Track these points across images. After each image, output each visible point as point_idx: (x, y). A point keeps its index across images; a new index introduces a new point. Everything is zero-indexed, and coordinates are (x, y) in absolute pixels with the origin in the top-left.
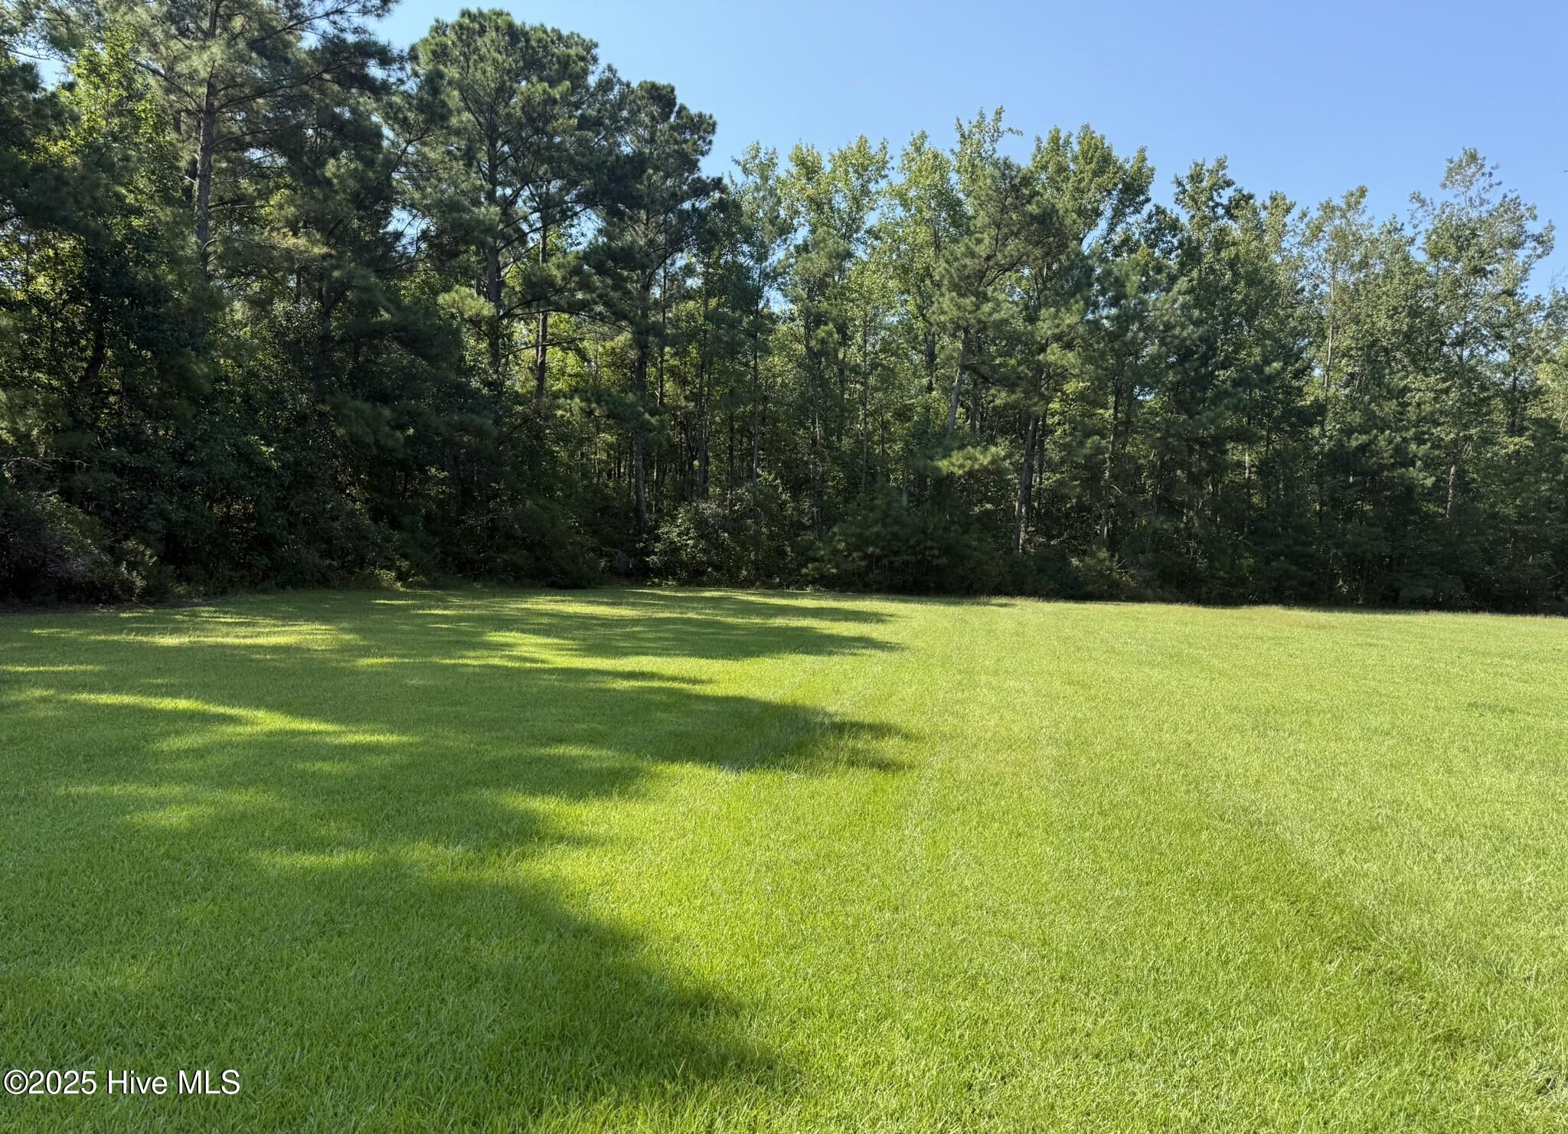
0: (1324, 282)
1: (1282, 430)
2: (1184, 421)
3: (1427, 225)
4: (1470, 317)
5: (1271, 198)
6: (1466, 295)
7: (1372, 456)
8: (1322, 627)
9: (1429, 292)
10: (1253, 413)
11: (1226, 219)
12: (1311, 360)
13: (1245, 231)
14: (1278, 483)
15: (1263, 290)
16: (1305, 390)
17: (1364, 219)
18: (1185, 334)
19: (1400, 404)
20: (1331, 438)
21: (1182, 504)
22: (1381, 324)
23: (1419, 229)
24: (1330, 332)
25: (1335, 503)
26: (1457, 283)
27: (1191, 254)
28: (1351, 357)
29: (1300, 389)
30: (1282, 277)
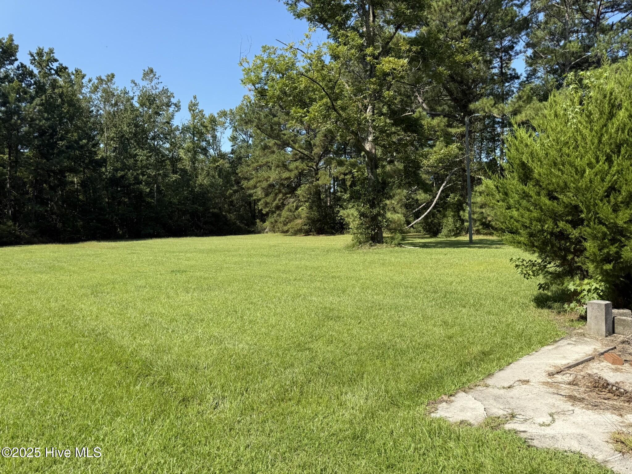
0: (101, 109)
1: (89, 168)
2: (45, 162)
3: (138, 93)
4: (156, 130)
5: (75, 70)
6: (154, 122)
7: (126, 180)
8: (114, 248)
9: (141, 119)
10: (76, 161)
11: (56, 76)
12: (99, 141)
13: (65, 83)
14: (90, 190)
15: (75, 109)
16: (98, 152)
17: (115, 86)
18: (41, 123)
19: (135, 160)
20: (110, 172)
21: (48, 199)
22: (125, 129)
23: (135, 94)
24: (105, 129)
25: (113, 198)
26: (150, 117)
27: (40, 88)
28: (114, 141)
29: (95, 152)
30: (84, 105)
